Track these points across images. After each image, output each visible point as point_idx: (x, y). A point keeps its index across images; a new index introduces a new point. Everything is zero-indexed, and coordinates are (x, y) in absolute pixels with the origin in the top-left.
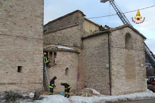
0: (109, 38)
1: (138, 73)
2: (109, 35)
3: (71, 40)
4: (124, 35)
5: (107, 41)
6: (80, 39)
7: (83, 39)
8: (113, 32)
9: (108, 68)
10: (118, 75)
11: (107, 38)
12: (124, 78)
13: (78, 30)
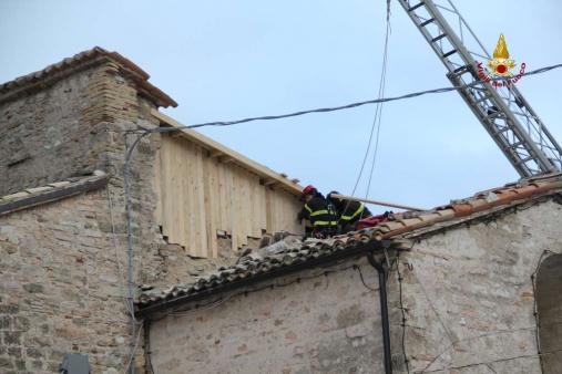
0: (391, 299)
2: (383, 272)
3: (35, 331)
4: (524, 271)
5: (368, 329)
6: (120, 317)
7: (149, 313)
8: (423, 246)
11: (372, 305)
13: (107, 228)
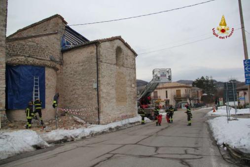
0: (98, 50)
1: (129, 95)
2: (97, 46)
3: (47, 52)
4: (115, 48)
5: (94, 54)
6: (59, 52)
7: (63, 51)
8: (102, 43)
9: (95, 89)
10: (108, 98)
11: (95, 51)
12: (114, 100)
13: (57, 39)
